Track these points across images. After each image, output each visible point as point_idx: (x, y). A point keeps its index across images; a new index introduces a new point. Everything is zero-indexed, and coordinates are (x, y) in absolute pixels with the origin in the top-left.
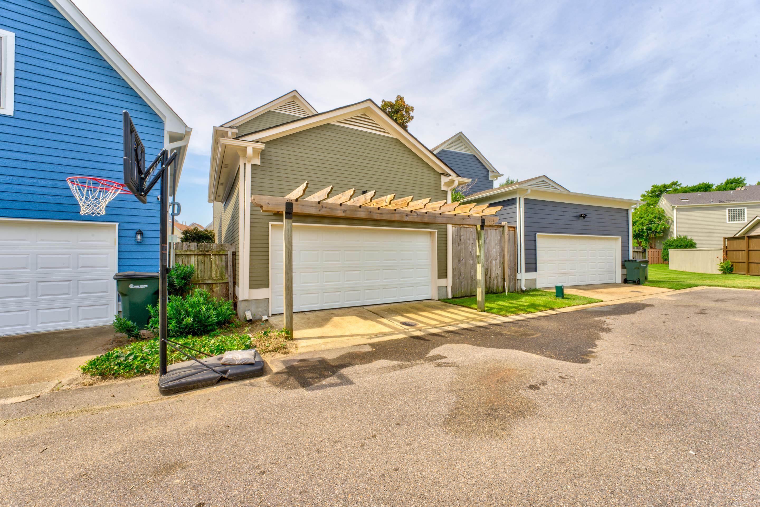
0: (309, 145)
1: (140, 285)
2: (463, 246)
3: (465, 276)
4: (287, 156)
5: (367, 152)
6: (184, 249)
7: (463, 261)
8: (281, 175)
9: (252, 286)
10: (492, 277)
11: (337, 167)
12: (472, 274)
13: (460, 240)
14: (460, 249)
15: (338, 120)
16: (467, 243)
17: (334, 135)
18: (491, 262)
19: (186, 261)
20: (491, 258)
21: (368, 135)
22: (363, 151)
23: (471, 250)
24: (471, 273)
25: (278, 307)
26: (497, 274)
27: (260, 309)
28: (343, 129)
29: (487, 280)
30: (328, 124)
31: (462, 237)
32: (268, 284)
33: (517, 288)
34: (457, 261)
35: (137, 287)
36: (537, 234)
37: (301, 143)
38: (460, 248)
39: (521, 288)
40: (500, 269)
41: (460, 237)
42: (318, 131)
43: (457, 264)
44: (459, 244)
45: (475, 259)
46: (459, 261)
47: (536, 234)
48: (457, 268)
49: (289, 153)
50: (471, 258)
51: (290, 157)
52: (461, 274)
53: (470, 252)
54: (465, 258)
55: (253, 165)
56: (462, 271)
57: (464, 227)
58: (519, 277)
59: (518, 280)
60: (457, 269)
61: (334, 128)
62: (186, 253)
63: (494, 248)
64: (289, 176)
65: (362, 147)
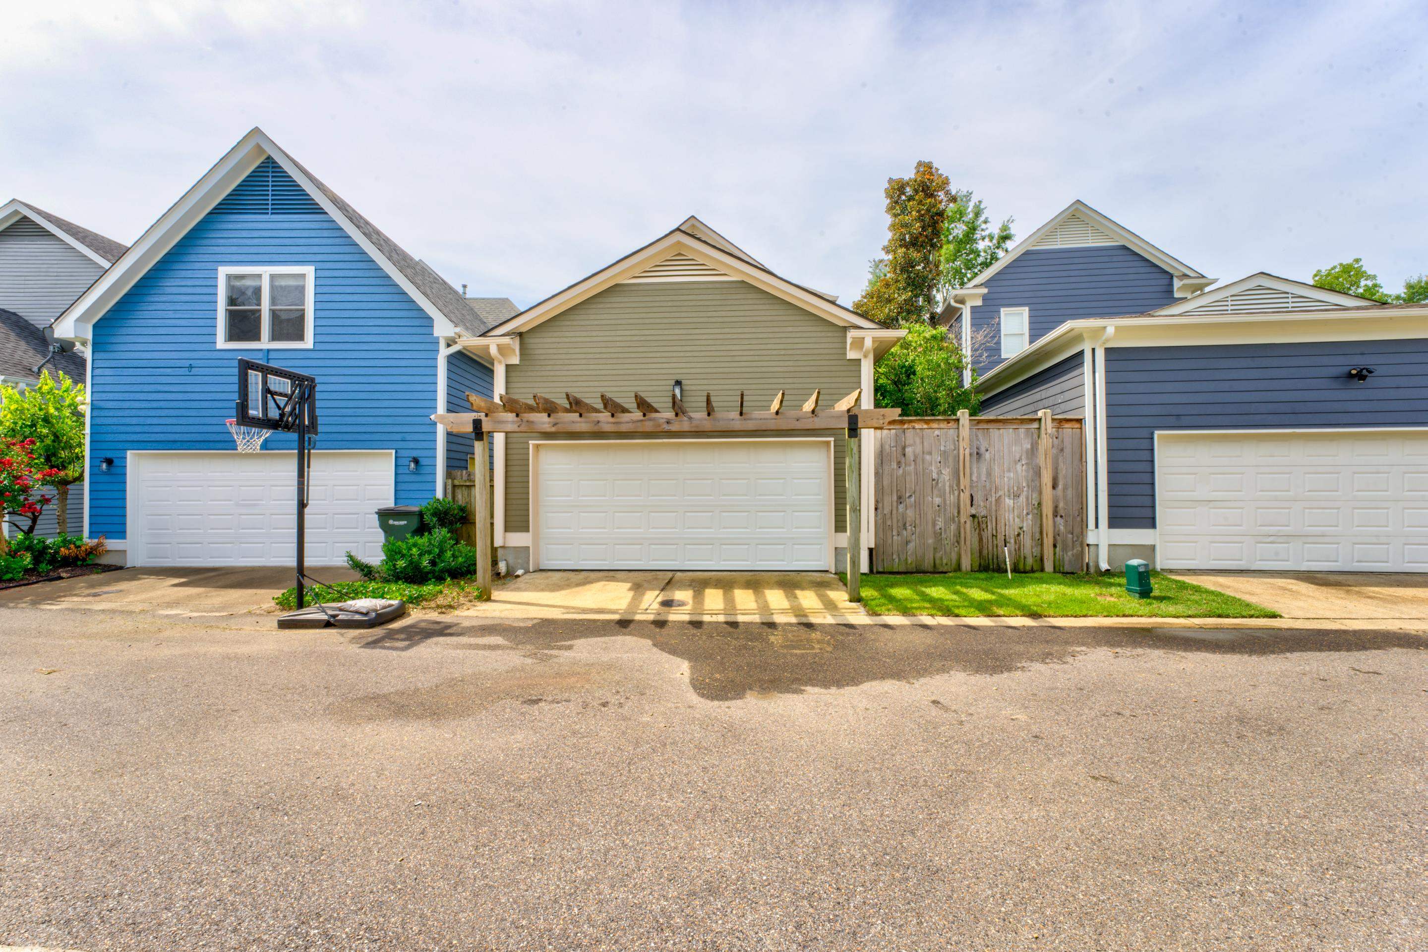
0: (588, 323)
1: (399, 521)
2: (911, 468)
3: (918, 530)
4: (555, 346)
5: (683, 315)
6: (464, 478)
7: (913, 499)
8: (547, 373)
9: (507, 529)
10: (1001, 538)
11: (631, 350)
12: (938, 527)
13: (904, 455)
14: (905, 474)
15: (631, 274)
16: (923, 460)
17: (626, 300)
18: (998, 500)
19: (466, 494)
20: (1000, 493)
21: (686, 286)
22: (677, 315)
23: (935, 476)
24: (934, 525)
25: (548, 560)
26: (1021, 528)
27: (520, 561)
28: (641, 288)
29: (985, 540)
30: (617, 285)
31: (909, 450)
32: (528, 527)
33: (1088, 564)
34: (895, 498)
35: (396, 523)
36: (1157, 433)
37: (575, 323)
38: (904, 472)
39: (1097, 566)
40: (1030, 517)
41: (904, 448)
42: (600, 300)
43: (895, 504)
44: (899, 463)
45: (947, 495)
46: (899, 498)
47: (1152, 434)
48: (894, 512)
49: (557, 340)
50: (935, 492)
51: (560, 346)
52: (905, 525)
53: (933, 480)
54: (917, 494)
55: (508, 367)
56: (908, 519)
57: (914, 428)
58: (1091, 538)
59: (1088, 545)
60: (894, 516)
61: (626, 289)
62: (465, 484)
63: (1009, 471)
64: (558, 373)
65: (675, 309)
